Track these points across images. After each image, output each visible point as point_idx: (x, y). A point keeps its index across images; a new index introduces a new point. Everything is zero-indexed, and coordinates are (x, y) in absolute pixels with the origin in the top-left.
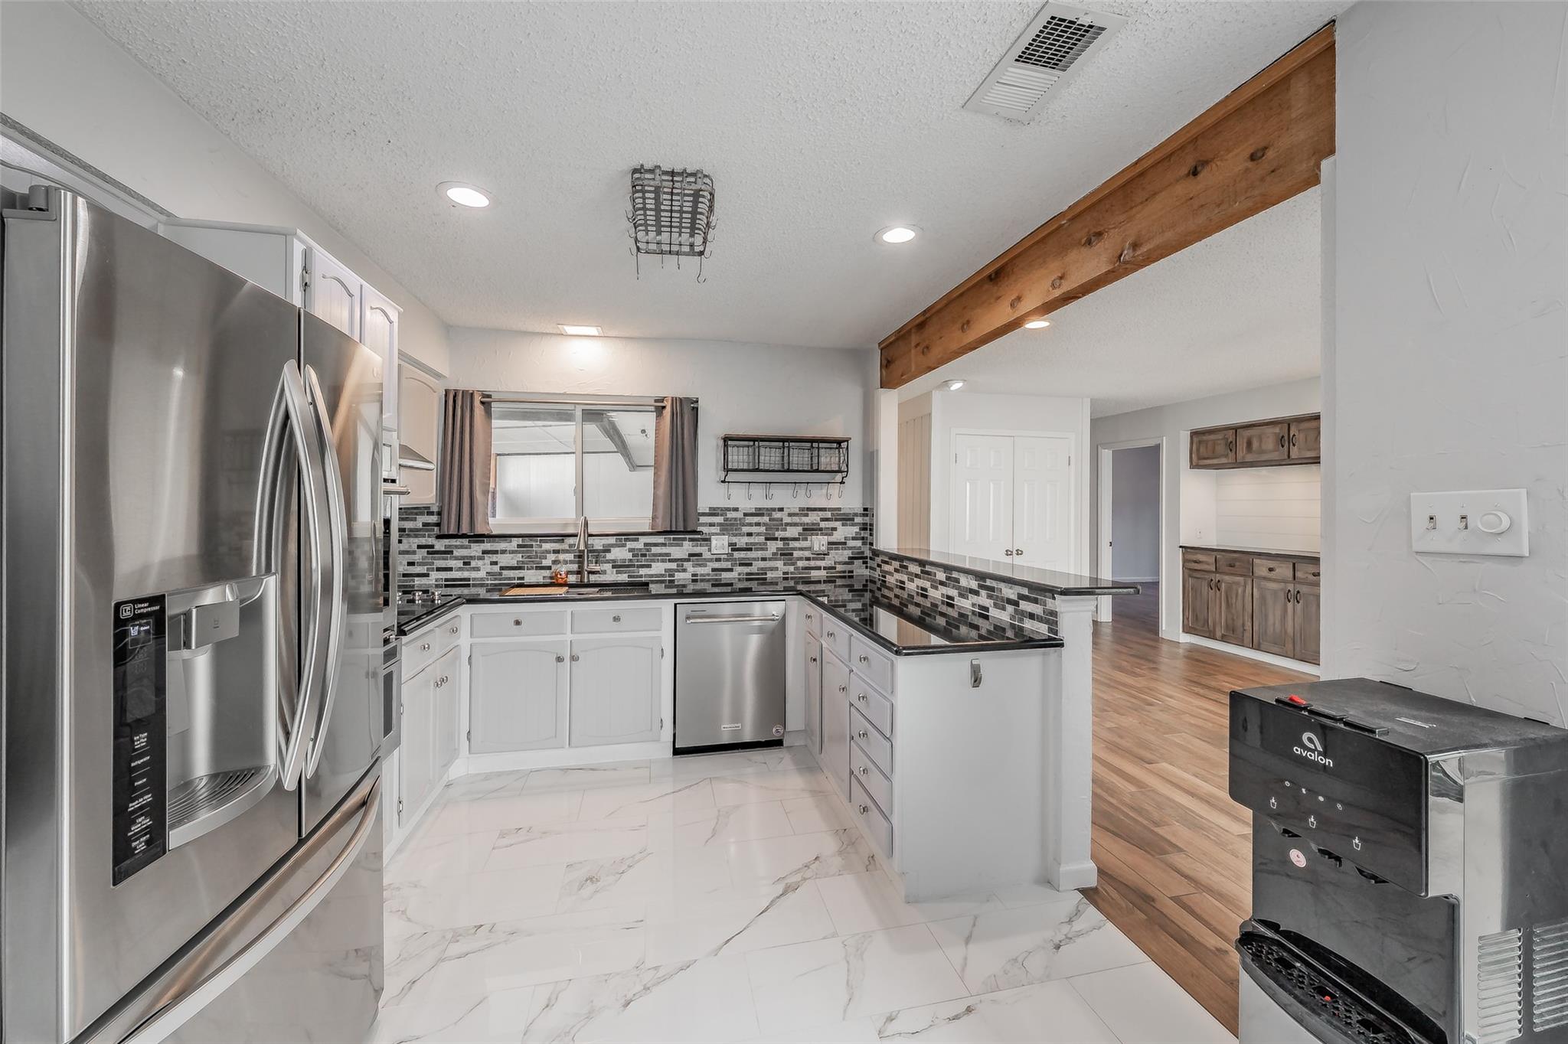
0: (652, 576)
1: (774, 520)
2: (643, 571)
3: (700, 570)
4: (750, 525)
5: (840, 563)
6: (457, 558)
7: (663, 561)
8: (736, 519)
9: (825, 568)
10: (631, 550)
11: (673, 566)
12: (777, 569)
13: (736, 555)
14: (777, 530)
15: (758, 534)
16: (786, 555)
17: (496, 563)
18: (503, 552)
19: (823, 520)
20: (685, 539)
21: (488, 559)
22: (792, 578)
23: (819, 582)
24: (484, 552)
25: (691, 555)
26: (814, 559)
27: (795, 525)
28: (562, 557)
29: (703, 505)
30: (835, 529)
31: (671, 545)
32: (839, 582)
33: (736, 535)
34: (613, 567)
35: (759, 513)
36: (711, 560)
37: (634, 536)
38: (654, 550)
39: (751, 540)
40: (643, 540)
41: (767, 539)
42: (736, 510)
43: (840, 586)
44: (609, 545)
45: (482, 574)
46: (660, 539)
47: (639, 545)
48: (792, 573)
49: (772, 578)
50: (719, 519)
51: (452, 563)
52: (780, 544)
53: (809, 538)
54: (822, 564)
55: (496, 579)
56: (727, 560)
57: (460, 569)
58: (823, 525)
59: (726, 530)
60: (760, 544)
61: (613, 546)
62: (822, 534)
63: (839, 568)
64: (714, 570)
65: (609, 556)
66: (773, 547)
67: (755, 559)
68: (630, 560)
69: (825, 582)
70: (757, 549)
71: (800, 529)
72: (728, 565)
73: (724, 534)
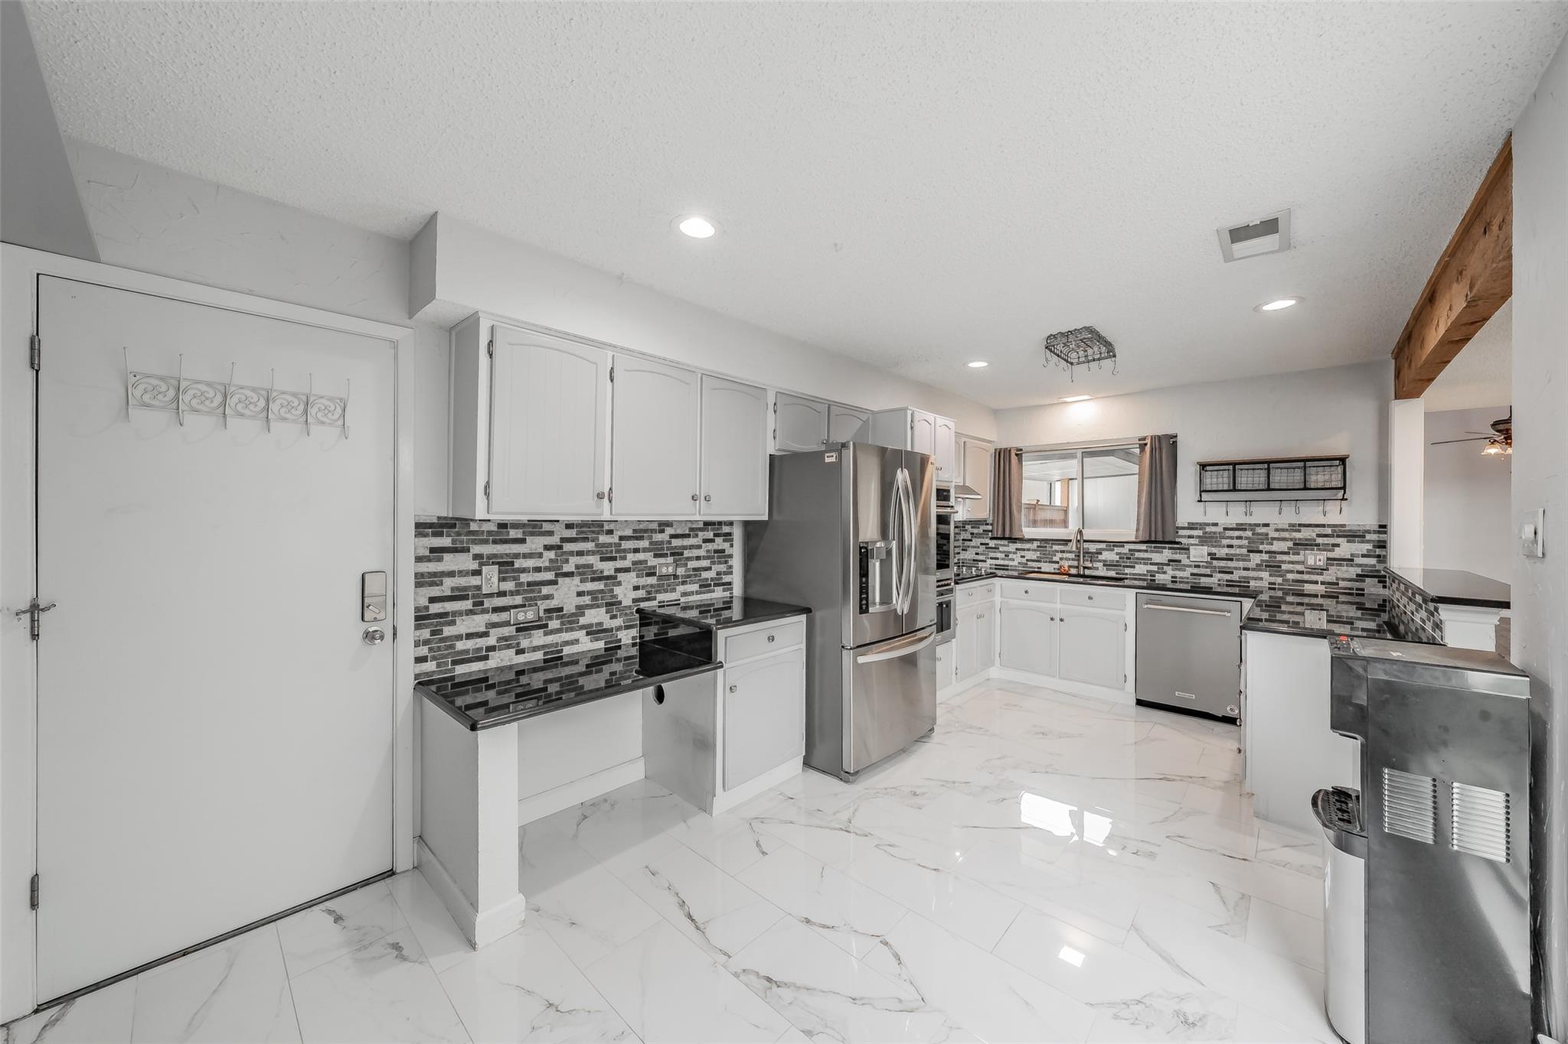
0: (1135, 574)
1: (1258, 534)
2: (1127, 571)
3: (1179, 574)
4: (1232, 538)
5: (1344, 579)
6: (1001, 552)
7: (1145, 564)
8: (1215, 533)
9: (1323, 583)
10: (1117, 554)
11: (1155, 568)
12: (1261, 579)
13: (1215, 563)
14: (1262, 543)
15: (1240, 547)
16: (1273, 567)
17: (1023, 557)
18: (1029, 550)
19: (1319, 536)
20: (1165, 548)
21: (1020, 553)
22: (1279, 589)
23: (1316, 596)
24: (1017, 549)
25: (1170, 561)
26: (1308, 573)
27: (1284, 539)
28: (1065, 555)
29: (1182, 519)
30: (1338, 545)
31: (1152, 552)
32: (1342, 598)
33: (1216, 546)
34: (1104, 565)
35: (1240, 527)
36: (1190, 566)
37: (1121, 544)
38: (1137, 555)
39: (1232, 551)
40: (1128, 547)
41: (1248, 551)
42: (1216, 525)
43: (1343, 603)
44: (1100, 548)
45: (1015, 563)
46: (1143, 547)
47: (1125, 550)
48: (1279, 584)
49: (1256, 587)
50: (1199, 533)
51: (999, 555)
52: (1265, 557)
53: (1302, 552)
54: (1320, 578)
55: (1024, 567)
56: (1207, 567)
57: (1003, 559)
58: (1320, 540)
59: (1206, 542)
60: (1242, 555)
61: (1104, 550)
62: (1319, 550)
63: (1342, 584)
64: (1192, 574)
65: (1101, 557)
66: (1256, 559)
67: (1236, 568)
68: (1117, 561)
69: (1322, 596)
70: (1238, 560)
71: (1290, 544)
72: (1208, 571)
73: (1202, 545)
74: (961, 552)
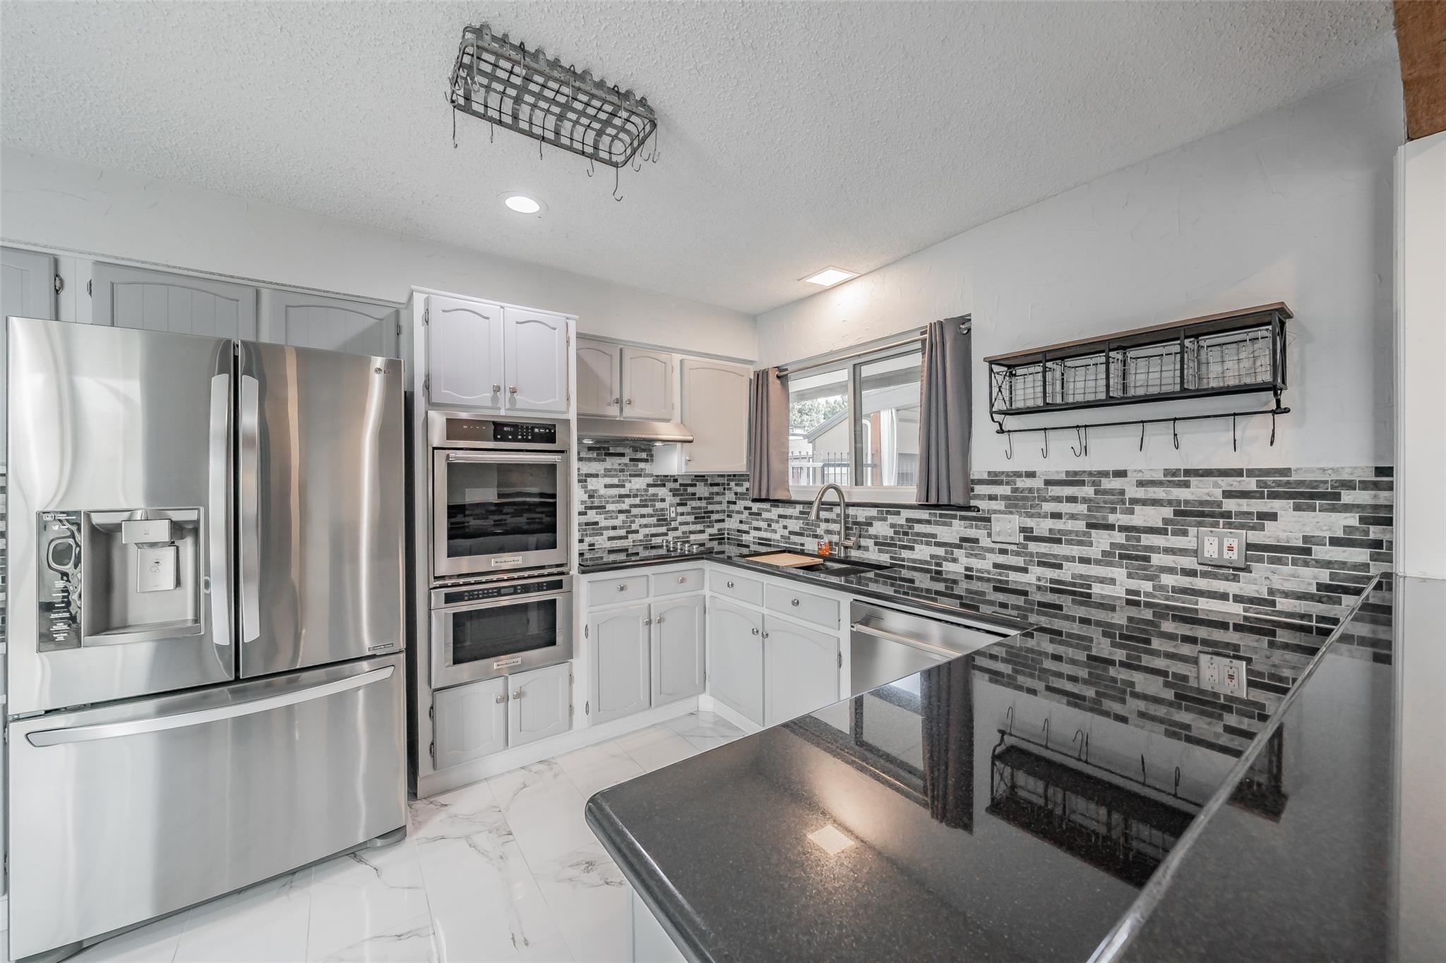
0: (914, 561)
1: (1105, 492)
2: (905, 554)
3: (976, 564)
4: (1058, 499)
5: (1286, 594)
6: (764, 520)
7: (928, 544)
8: (1030, 490)
9: (1238, 599)
10: (892, 526)
11: (941, 551)
12: (1112, 581)
13: (1033, 547)
14: (1113, 510)
15: (1073, 517)
16: (1135, 559)
17: (785, 527)
18: (791, 517)
19: (1228, 494)
20: (954, 517)
22: (1148, 605)
23: (1223, 626)
24: (780, 516)
25: (963, 540)
26: (1205, 575)
27: (1155, 502)
29: (981, 465)
30: (1273, 517)
31: (937, 523)
32: (1283, 636)
33: (1031, 516)
34: (876, 544)
35: (1074, 479)
36: (991, 551)
37: (896, 508)
38: (918, 528)
39: (1059, 525)
40: (906, 514)
41: (1090, 526)
42: (1031, 475)
43: (1286, 646)
44: (871, 517)
46: (924, 514)
47: (901, 520)
48: (1147, 594)
49: (1103, 597)
50: (1005, 490)
52: (1120, 538)
53: (1192, 531)
54: (1231, 588)
55: (786, 543)
56: (1018, 554)
58: (1230, 505)
59: (1016, 506)
60: (1077, 533)
61: (874, 518)
62: (1229, 525)
63: (1283, 604)
64: (996, 566)
65: (872, 531)
66: (1102, 541)
67: (1067, 559)
68: (892, 538)
69: (1238, 628)
70: (1069, 542)
71: (1168, 512)
72: (1019, 561)
73: (1011, 513)
74: (726, 519)
